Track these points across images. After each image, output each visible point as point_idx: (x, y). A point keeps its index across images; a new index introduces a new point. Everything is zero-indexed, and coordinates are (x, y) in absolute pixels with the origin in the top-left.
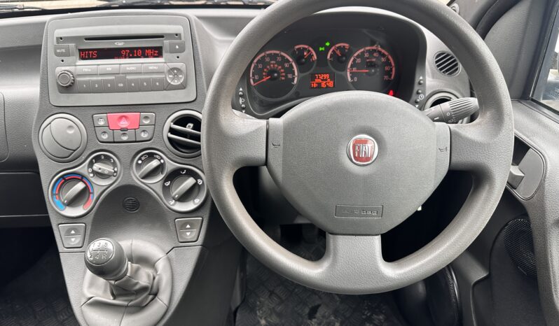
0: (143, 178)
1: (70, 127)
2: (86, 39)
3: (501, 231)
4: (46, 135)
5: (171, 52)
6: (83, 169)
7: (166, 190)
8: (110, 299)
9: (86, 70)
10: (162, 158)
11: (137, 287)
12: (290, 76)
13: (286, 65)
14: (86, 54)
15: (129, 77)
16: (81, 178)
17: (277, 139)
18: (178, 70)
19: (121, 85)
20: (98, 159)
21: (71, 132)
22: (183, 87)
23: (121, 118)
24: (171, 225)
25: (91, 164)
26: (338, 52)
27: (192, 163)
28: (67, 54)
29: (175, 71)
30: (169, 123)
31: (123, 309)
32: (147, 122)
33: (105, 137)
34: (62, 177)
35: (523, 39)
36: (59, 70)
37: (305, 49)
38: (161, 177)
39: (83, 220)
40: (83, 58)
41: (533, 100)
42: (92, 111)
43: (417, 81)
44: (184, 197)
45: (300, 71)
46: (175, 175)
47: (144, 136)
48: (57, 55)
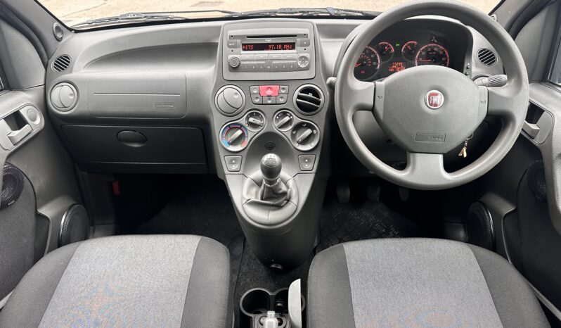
0: (280, 128)
1: (236, 94)
2: (248, 37)
3: (524, 174)
4: (220, 98)
5: (301, 46)
6: (243, 121)
7: (293, 136)
8: (259, 200)
9: (247, 57)
10: (291, 115)
11: (281, 191)
12: (375, 63)
13: (372, 56)
14: (247, 47)
15: (274, 62)
16: (240, 127)
17: (381, 93)
18: (305, 57)
19: (269, 67)
20: (251, 115)
21: (236, 97)
22: (307, 69)
23: (268, 88)
24: (296, 159)
25: (248, 118)
26: (409, 47)
27: (310, 119)
28: (235, 47)
29: (303, 59)
30: (297, 93)
31: (269, 208)
32: (283, 91)
33: (257, 101)
34: (229, 126)
35: (542, 37)
36: (230, 57)
37: (386, 45)
38: (290, 127)
39: (240, 154)
40: (244, 50)
41: (550, 82)
42: (250, 84)
43: (465, 66)
44: (305, 141)
45: (382, 60)
46: (299, 127)
47: (282, 101)
48: (229, 47)
